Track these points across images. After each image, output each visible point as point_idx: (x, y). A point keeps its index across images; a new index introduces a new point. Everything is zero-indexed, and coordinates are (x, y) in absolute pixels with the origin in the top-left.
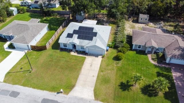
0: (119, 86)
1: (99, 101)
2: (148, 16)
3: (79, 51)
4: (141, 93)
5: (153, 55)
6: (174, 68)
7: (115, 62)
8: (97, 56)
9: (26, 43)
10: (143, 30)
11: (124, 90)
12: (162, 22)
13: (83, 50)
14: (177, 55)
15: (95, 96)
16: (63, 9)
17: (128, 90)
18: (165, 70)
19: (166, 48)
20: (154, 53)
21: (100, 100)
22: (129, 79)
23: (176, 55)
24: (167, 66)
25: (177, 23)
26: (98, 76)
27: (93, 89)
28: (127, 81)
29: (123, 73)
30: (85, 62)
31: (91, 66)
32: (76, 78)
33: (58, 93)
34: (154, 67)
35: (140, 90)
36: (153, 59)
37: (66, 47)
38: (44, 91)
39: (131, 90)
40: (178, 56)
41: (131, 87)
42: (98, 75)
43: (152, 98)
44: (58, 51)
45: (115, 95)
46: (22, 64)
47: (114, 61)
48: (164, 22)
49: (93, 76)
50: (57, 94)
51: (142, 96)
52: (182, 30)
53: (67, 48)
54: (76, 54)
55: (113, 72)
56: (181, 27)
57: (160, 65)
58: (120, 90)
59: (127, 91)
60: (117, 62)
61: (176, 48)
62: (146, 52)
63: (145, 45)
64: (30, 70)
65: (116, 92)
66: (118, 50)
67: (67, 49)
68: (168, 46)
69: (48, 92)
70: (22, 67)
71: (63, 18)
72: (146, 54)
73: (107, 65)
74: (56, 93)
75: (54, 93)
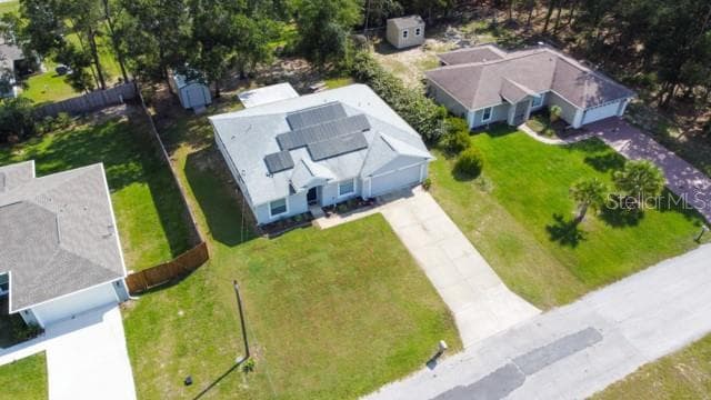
0: (553, 239)
1: (556, 308)
2: (420, 18)
3: (338, 204)
4: (609, 227)
5: (530, 122)
6: (601, 134)
7: (472, 184)
8: (406, 192)
9: (108, 274)
10: (451, 64)
11: (574, 244)
12: (450, 28)
13: (351, 194)
14: (595, 96)
15: (530, 301)
16: (79, 87)
17: (580, 237)
18: (593, 147)
19: (552, 88)
20: (530, 118)
21: (555, 305)
22: (553, 211)
23: (593, 98)
24: (586, 137)
25: (490, 20)
26: (476, 247)
27: (504, 288)
28: (554, 216)
29: (524, 203)
30: (396, 230)
31: (425, 229)
32: (429, 289)
33: (432, 363)
34: (565, 151)
35: (602, 223)
36: (541, 133)
37: (283, 214)
38: (383, 389)
39: (587, 233)
40: (598, 97)
41: (580, 226)
42: (473, 243)
43: (642, 224)
44: (264, 240)
45: (568, 268)
46: (163, 366)
47: (467, 183)
48: (456, 27)
49: (466, 254)
50: (432, 368)
51: (618, 233)
52: (513, 35)
53: (287, 213)
54: (336, 220)
55: (499, 216)
56: (504, 28)
57: (571, 142)
58: (566, 249)
59: (580, 241)
60: (478, 180)
61: (578, 79)
62: (511, 122)
63: (504, 100)
64: (238, 364)
65: (565, 260)
66: (440, 149)
67: (293, 218)
68: (553, 81)
69: (397, 383)
70: (182, 374)
71: (112, 124)
72: (514, 129)
73: (465, 205)
74: (427, 369)
75: (420, 372)
